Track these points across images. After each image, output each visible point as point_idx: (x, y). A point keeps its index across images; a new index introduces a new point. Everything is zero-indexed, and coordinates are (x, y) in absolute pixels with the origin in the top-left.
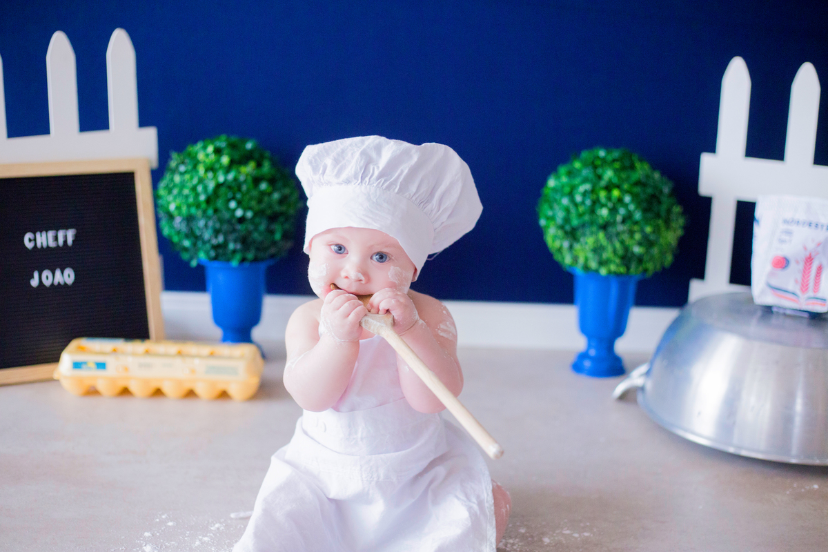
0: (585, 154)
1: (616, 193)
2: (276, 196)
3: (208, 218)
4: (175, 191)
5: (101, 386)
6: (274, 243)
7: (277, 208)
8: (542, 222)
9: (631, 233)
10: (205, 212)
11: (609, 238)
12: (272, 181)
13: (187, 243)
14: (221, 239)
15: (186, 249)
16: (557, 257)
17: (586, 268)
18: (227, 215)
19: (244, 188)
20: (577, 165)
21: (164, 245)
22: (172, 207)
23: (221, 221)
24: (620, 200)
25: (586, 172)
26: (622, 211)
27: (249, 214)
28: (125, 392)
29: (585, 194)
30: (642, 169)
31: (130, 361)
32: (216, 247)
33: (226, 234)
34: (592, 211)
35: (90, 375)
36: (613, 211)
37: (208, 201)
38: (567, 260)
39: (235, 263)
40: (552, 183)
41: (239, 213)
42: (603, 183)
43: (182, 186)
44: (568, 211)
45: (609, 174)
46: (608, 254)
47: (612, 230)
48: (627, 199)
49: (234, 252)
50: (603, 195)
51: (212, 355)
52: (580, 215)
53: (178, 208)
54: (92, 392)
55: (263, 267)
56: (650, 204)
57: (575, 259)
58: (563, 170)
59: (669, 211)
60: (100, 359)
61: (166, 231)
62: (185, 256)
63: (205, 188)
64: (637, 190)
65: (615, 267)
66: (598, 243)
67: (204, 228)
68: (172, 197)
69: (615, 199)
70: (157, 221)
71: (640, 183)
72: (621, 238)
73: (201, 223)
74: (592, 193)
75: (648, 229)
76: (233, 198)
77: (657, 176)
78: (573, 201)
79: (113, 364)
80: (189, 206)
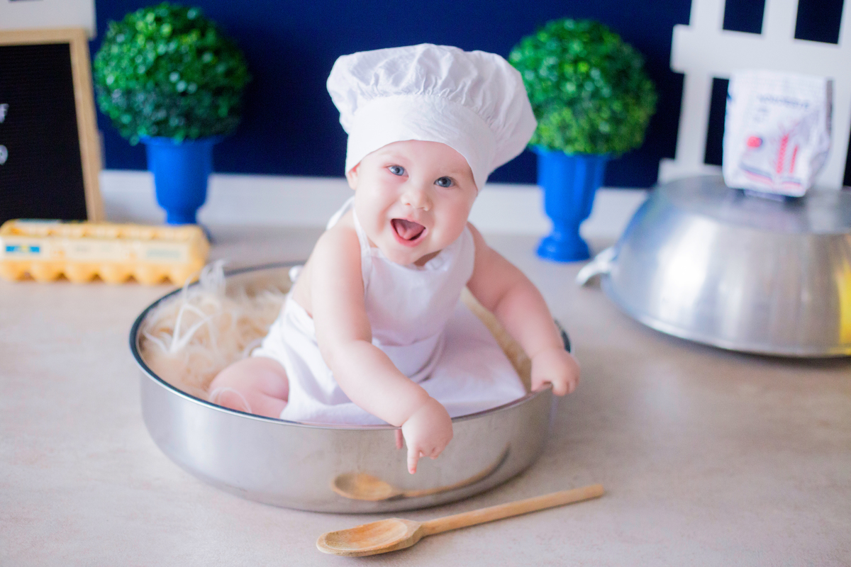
0: (553, 26)
1: (583, 68)
2: (221, 69)
3: (148, 92)
4: (113, 63)
5: (36, 271)
6: (219, 119)
7: (223, 82)
10: (144, 87)
11: (575, 114)
12: (217, 52)
13: (126, 119)
14: (161, 115)
15: (124, 126)
17: (551, 147)
18: (167, 89)
19: (188, 59)
20: (543, 37)
21: (103, 121)
22: (110, 80)
23: (162, 94)
24: (587, 76)
25: (553, 45)
26: (589, 88)
27: (192, 88)
28: (61, 277)
29: (552, 68)
30: (611, 42)
31: (66, 245)
32: (158, 123)
33: (169, 109)
34: (558, 86)
35: (23, 259)
36: (580, 86)
37: (149, 73)
39: (178, 139)
40: (516, 56)
41: (181, 87)
42: (570, 56)
43: (120, 57)
44: (532, 86)
45: (576, 47)
46: (574, 132)
47: (578, 107)
48: (595, 74)
49: (177, 128)
50: (569, 69)
51: (154, 238)
52: (545, 91)
53: (116, 81)
54: (26, 277)
55: (208, 145)
56: (619, 79)
57: (539, 137)
58: (528, 42)
59: (639, 88)
60: (34, 242)
61: (105, 106)
62: (125, 133)
63: (145, 60)
64: (606, 64)
65: (581, 146)
66: (564, 120)
67: (144, 103)
68: (110, 69)
69: (582, 74)
70: (95, 95)
71: (609, 57)
72: (587, 115)
73: (140, 97)
74: (558, 67)
75: (617, 106)
76: (174, 70)
77: (627, 50)
78: (538, 77)
79: (48, 247)
80: (127, 79)
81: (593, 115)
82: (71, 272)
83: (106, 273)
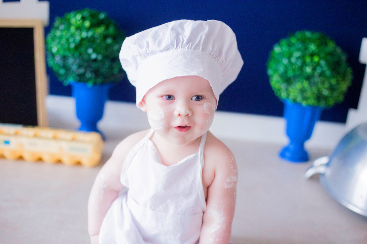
0: (299, 34)
1: (316, 59)
2: (116, 47)
3: (75, 58)
4: (57, 41)
5: (7, 153)
6: (113, 75)
8: (270, 72)
9: (323, 83)
10: (73, 55)
11: (310, 84)
12: (114, 38)
13: (62, 71)
14: (81, 71)
15: (60, 75)
16: (277, 94)
17: (295, 101)
18: (85, 57)
19: (99, 41)
20: (293, 40)
21: (49, 71)
22: (55, 50)
23: (83, 60)
24: (318, 64)
25: (300, 45)
26: (319, 70)
27: (100, 57)
28: (21, 158)
29: (298, 58)
30: (331, 46)
31: (24, 141)
32: (80, 75)
33: (86, 69)
34: (301, 68)
36: (314, 69)
37: (77, 47)
38: (283, 95)
39: (90, 84)
40: (277, 49)
41: (94, 56)
42: (309, 52)
43: (61, 38)
44: (286, 67)
45: (313, 47)
47: (312, 81)
48: (323, 63)
49: (89, 79)
50: (308, 60)
51: (73, 140)
52: (294, 70)
53: (58, 51)
54: (1, 156)
55: (106, 88)
56: (335, 67)
57: (288, 95)
58: (284, 42)
59: (346, 71)
60: (6, 138)
61: (51, 63)
62: (61, 79)
63: (74, 40)
64: (329, 58)
65: (312, 101)
66: (303, 87)
67: (72, 64)
68: (55, 43)
69: (315, 62)
70: (46, 57)
71: (331, 54)
72: (317, 86)
73: (71, 61)
74: (302, 57)
75: (333, 81)
76: (90, 47)
77: (339, 50)
78: (290, 62)
79: (14, 141)
80: (64, 50)
81: (320, 86)
82: (26, 156)
83: (46, 157)
